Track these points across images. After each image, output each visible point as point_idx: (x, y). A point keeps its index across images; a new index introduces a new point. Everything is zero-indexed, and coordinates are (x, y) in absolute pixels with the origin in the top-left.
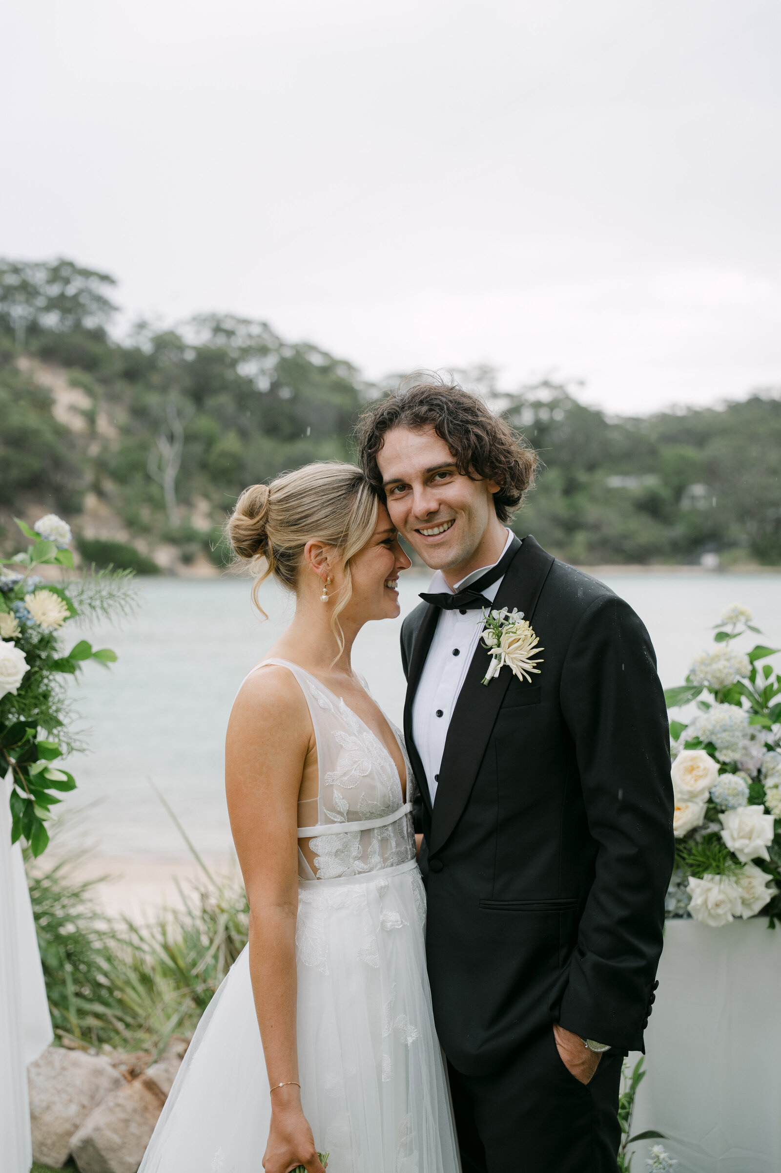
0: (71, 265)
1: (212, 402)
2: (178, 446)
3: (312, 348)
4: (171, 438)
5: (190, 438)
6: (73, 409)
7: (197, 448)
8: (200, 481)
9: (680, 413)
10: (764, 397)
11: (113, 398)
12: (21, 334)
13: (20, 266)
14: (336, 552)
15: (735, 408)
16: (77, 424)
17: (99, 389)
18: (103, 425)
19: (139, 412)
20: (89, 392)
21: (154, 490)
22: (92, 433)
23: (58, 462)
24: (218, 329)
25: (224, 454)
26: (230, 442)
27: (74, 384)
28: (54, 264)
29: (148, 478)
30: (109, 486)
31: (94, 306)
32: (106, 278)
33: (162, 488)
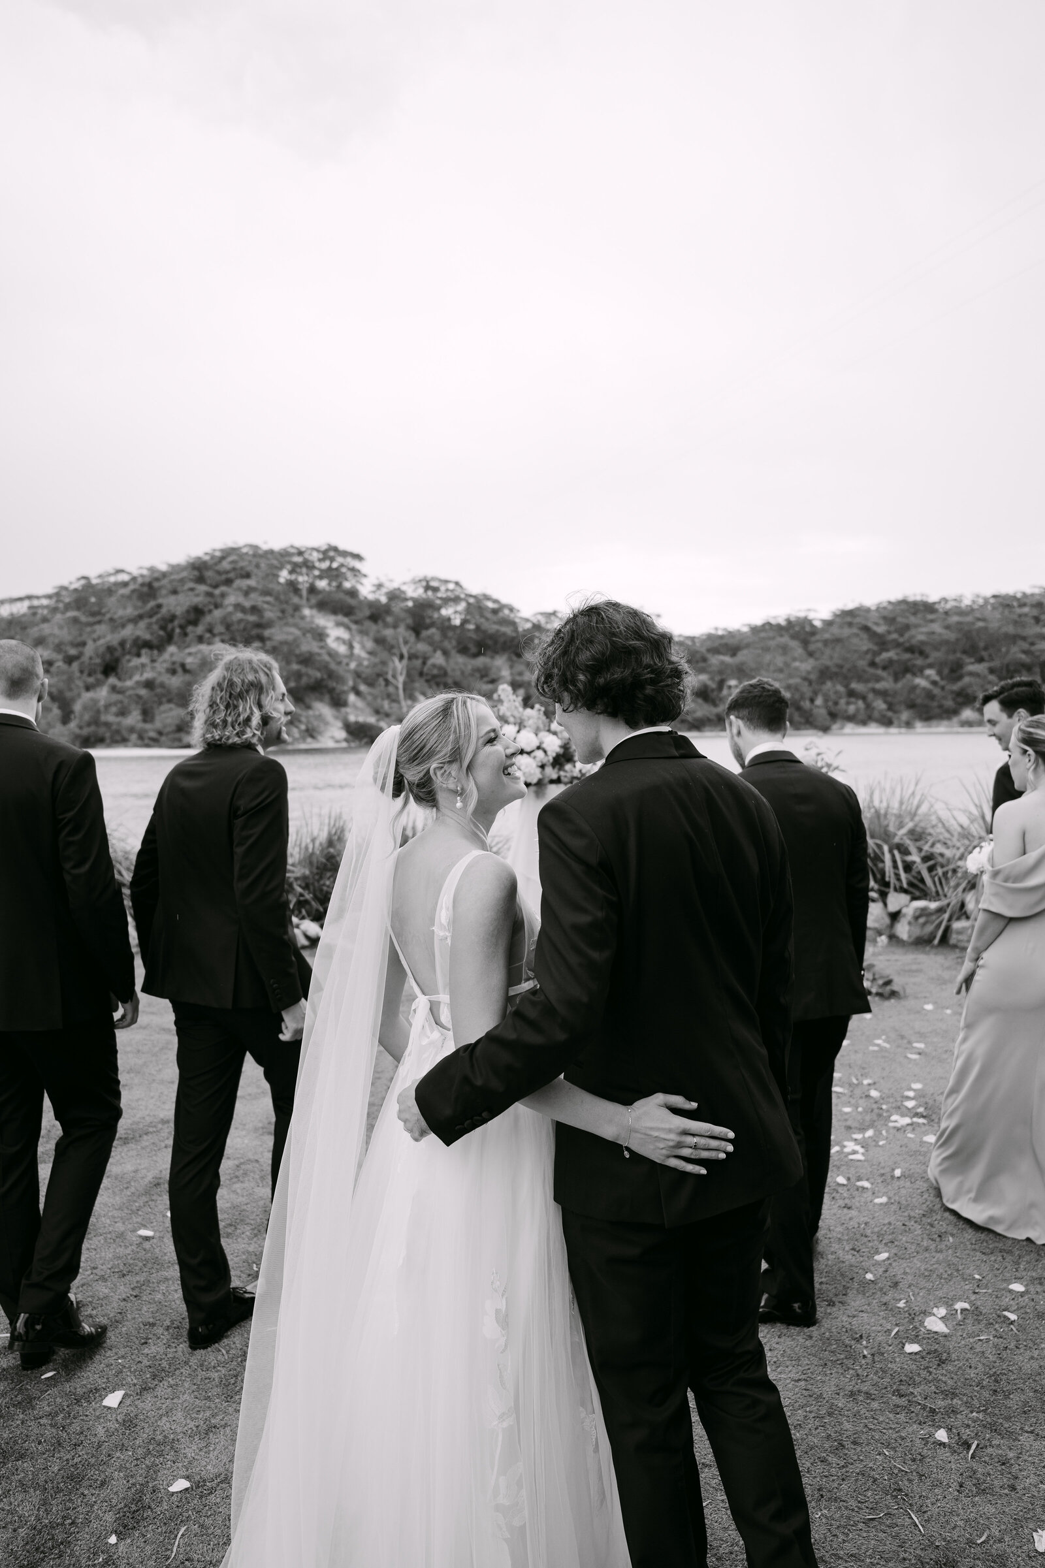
0: (335, 549)
1: (425, 633)
2: (405, 661)
3: (487, 598)
4: (401, 657)
5: (412, 657)
6: (338, 639)
7: (418, 663)
8: (419, 684)
9: (720, 633)
10: (773, 622)
11: (363, 632)
12: (304, 593)
13: (303, 549)
14: (455, 766)
15: (755, 630)
16: (342, 649)
17: (354, 627)
18: (357, 650)
19: (380, 641)
20: (348, 628)
21: (391, 689)
22: (351, 656)
23: (331, 675)
24: (428, 588)
25: (434, 666)
26: (438, 659)
27: (338, 624)
28: (324, 548)
29: (387, 682)
30: (363, 688)
31: (349, 574)
32: (358, 557)
33: (397, 688)
